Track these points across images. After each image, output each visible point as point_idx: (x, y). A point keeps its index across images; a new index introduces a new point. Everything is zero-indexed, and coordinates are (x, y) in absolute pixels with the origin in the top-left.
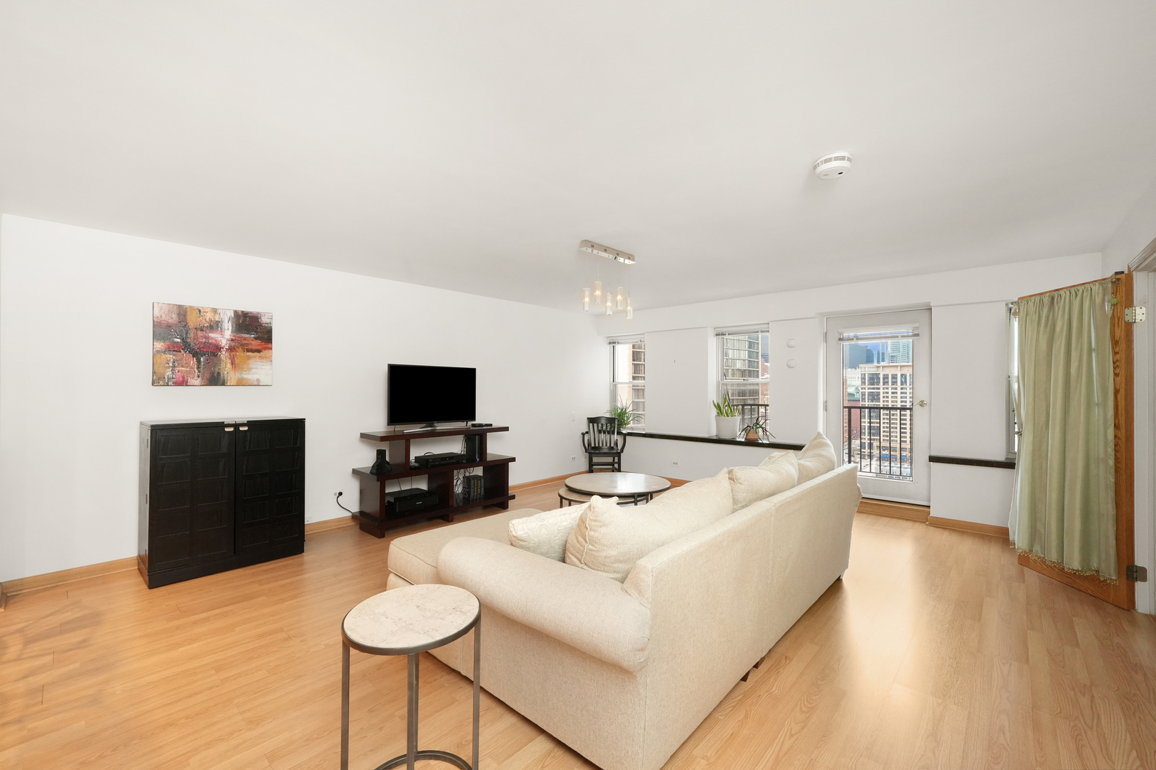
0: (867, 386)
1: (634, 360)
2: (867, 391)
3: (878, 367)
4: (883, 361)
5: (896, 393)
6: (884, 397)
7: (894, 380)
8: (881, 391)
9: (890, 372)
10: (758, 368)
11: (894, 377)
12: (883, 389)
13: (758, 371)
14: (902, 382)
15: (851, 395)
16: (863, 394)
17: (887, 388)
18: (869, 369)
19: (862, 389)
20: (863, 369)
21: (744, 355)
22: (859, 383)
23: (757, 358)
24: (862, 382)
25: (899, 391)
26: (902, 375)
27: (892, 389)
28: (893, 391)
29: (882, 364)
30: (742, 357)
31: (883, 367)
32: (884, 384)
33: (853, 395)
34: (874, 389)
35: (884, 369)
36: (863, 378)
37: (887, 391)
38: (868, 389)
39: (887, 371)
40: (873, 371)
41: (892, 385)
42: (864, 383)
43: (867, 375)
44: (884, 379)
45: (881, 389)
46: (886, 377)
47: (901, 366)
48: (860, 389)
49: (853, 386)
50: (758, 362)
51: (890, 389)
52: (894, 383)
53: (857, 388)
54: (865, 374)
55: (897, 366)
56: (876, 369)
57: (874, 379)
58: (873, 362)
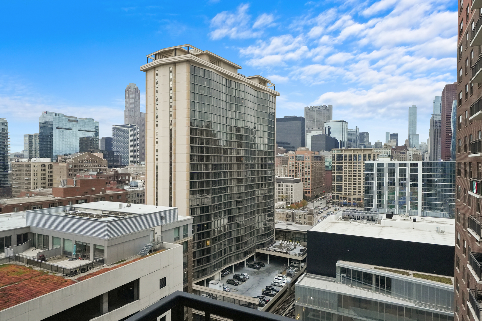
0: (335, 162)
1: (191, 143)
2: (335, 164)
3: (342, 150)
4: (344, 147)
5: (351, 166)
6: (344, 168)
7: (350, 158)
8: (343, 164)
9: (348, 153)
10: (274, 150)
11: (350, 156)
12: (344, 163)
13: (274, 152)
14: (354, 159)
15: (327, 167)
16: (334, 167)
17: (346, 163)
18: (335, 151)
19: (333, 163)
21: (265, 141)
22: (331, 159)
23: (274, 144)
24: (333, 159)
25: (352, 164)
26: (354, 155)
28: (349, 165)
29: (343, 148)
30: (264, 143)
31: (344, 150)
32: (345, 161)
34: (339, 163)
36: (334, 157)
37: (346, 164)
38: (337, 163)
39: (346, 153)
40: (339, 153)
41: (349, 161)
42: (334, 160)
43: (335, 155)
45: (343, 163)
46: (346, 156)
47: (354, 150)
48: (332, 163)
49: (328, 161)
50: (274, 146)
51: (348, 163)
52: (350, 160)
53: (330, 163)
54: (334, 154)
55: (352, 150)
56: (340, 151)
57: (339, 157)
58: (338, 147)
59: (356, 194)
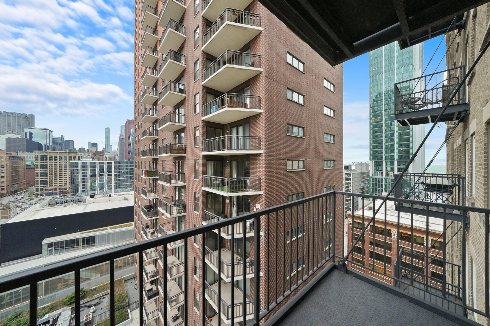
3: (46, 152)
4: (48, 149)
5: (57, 164)
6: (50, 166)
9: (53, 155)
11: (56, 157)
12: (49, 162)
14: (60, 159)
15: (28, 165)
16: (37, 165)
18: (40, 153)
19: (36, 162)
20: (37, 153)
22: (34, 159)
25: (58, 163)
26: (60, 156)
27: (54, 162)
28: (55, 163)
29: (48, 151)
31: (49, 152)
32: (50, 160)
33: (30, 166)
34: (43, 162)
35: (50, 153)
36: (37, 158)
37: (51, 163)
38: (40, 162)
39: (51, 154)
40: (44, 154)
42: (37, 160)
43: (39, 156)
44: (50, 158)
47: (59, 152)
49: (30, 161)
52: (56, 160)
53: (32, 162)
54: (38, 155)
55: (57, 152)
56: (45, 153)
57: (43, 158)
58: (42, 150)
59: (62, 185)
